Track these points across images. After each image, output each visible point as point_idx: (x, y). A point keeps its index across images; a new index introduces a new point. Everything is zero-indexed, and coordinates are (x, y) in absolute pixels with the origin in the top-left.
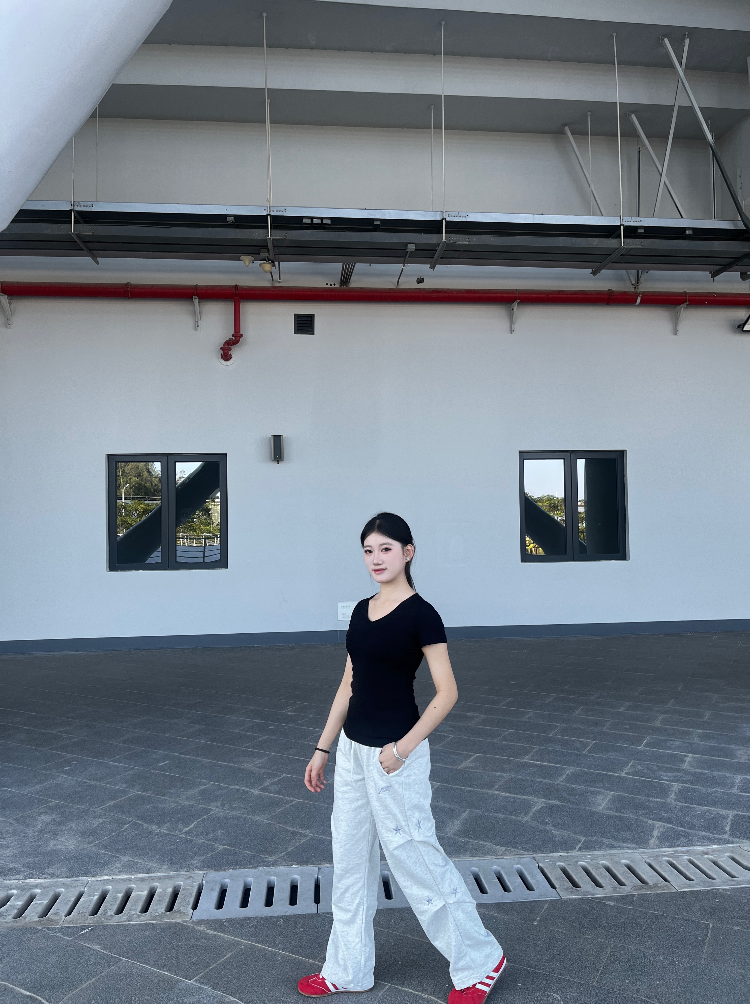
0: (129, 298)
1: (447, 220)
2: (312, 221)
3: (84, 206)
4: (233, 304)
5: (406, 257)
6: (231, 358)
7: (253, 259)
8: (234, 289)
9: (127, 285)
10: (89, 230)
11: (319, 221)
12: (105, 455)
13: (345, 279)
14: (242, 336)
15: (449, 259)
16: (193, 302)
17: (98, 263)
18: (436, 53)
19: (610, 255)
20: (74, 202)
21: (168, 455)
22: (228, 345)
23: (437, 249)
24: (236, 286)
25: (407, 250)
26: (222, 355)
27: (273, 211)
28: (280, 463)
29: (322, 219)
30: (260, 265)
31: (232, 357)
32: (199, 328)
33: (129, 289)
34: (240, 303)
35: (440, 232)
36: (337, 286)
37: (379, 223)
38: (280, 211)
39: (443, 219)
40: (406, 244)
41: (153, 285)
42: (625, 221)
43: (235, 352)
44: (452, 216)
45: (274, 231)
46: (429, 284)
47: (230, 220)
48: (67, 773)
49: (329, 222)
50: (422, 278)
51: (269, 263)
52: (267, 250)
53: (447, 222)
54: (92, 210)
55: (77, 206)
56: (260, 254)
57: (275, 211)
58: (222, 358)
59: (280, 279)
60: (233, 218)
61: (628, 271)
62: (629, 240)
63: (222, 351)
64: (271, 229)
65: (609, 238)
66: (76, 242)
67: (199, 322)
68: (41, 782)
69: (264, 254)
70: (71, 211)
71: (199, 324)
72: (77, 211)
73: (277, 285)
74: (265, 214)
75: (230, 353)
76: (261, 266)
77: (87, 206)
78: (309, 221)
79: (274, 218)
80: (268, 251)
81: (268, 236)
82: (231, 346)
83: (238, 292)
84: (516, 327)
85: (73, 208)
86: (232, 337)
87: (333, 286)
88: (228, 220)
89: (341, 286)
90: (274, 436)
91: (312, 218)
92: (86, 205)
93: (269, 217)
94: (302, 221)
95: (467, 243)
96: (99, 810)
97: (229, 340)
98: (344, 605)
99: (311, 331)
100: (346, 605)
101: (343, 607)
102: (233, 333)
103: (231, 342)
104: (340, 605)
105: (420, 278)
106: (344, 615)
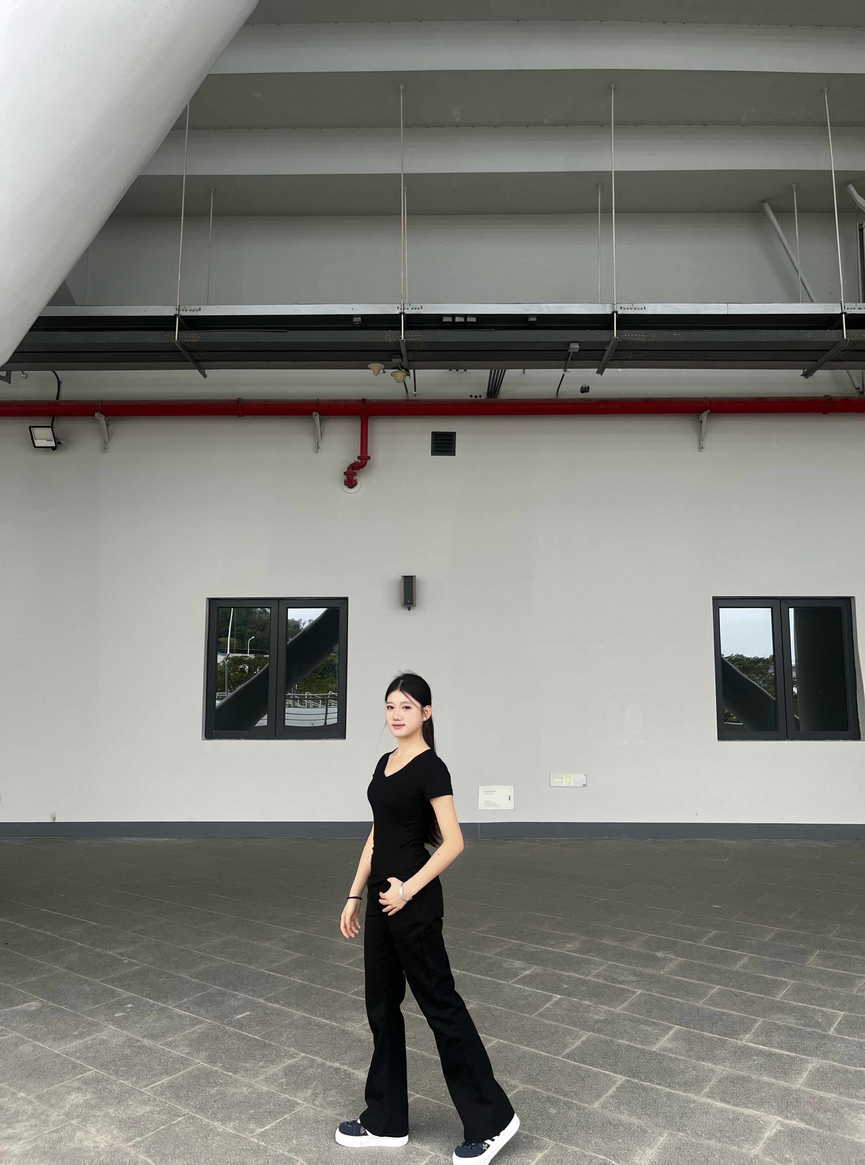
0: (239, 416)
1: (619, 313)
2: (454, 319)
3: (190, 310)
4: (360, 420)
5: (567, 360)
6: (357, 484)
7: (383, 366)
8: (361, 403)
9: (238, 401)
10: (194, 337)
11: (462, 320)
12: (206, 599)
13: (494, 388)
14: (369, 458)
15: (621, 362)
16: (313, 420)
17: (205, 376)
18: (604, 124)
19: (828, 351)
20: (179, 306)
21: (279, 600)
22: (353, 469)
23: (606, 348)
24: (364, 400)
25: (569, 351)
26: (345, 481)
27: (408, 309)
28: (411, 609)
29: (465, 316)
30: (392, 374)
32: (320, 450)
33: (240, 406)
34: (368, 420)
35: (610, 328)
36: (484, 397)
37: (534, 319)
38: (415, 309)
39: (613, 313)
40: (568, 344)
41: (266, 400)
42: (848, 309)
43: (362, 478)
44: (624, 309)
45: (408, 332)
46: (596, 392)
47: (357, 321)
48: (118, 1023)
49: (474, 320)
50: (586, 386)
51: (403, 372)
52: (399, 355)
53: (620, 316)
54: (199, 315)
55: (183, 311)
56: (391, 361)
57: (410, 308)
58: (345, 485)
59: (415, 391)
60: (360, 318)
61: (849, 371)
62: (853, 332)
63: (346, 477)
64: (404, 330)
65: (827, 329)
66: (180, 351)
67: (320, 443)
68: (82, 1035)
69: (396, 361)
70: (175, 316)
71: (320, 445)
72: (182, 316)
73: (412, 397)
74: (397, 312)
75: (354, 479)
76: (393, 376)
77: (194, 311)
78: (450, 320)
79: (408, 317)
80: (401, 357)
81: (401, 338)
82: (356, 470)
83: (366, 406)
84: (706, 444)
85: (178, 312)
86: (357, 460)
87: (478, 398)
88: (354, 321)
89: (488, 397)
90: (405, 576)
91: (453, 316)
92: (193, 309)
93: (402, 315)
94: (442, 319)
95: (644, 340)
96: (147, 1091)
97: (354, 464)
98: (488, 790)
99: (451, 452)
100: (490, 790)
101: (486, 792)
102: (360, 455)
103: (356, 465)
104: (482, 790)
105: (584, 386)
106: (487, 803)
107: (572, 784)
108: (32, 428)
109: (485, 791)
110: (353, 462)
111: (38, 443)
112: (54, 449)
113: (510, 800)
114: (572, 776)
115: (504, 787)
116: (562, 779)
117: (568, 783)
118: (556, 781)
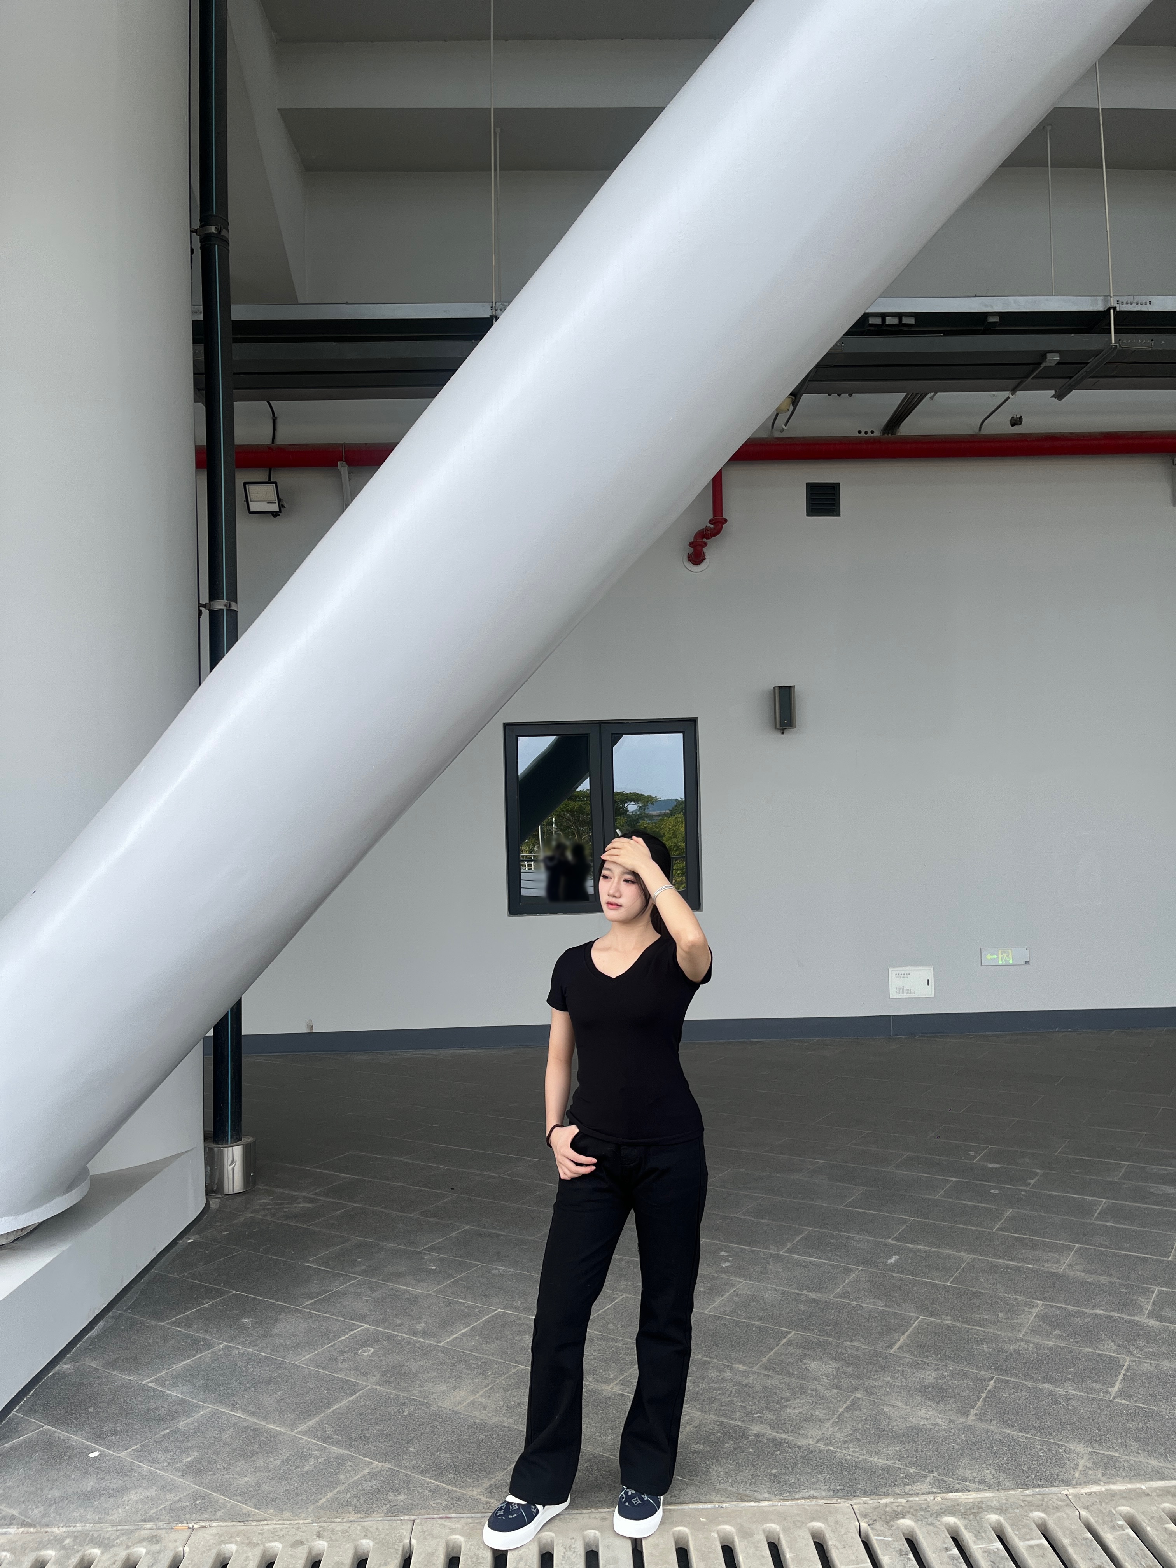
1: (1118, 309)
2: (884, 320)
5: (1028, 377)
6: (705, 559)
11: (895, 321)
12: (501, 724)
13: (896, 421)
14: (726, 521)
20: (496, 303)
22: (703, 537)
23: (1090, 360)
25: (1041, 365)
26: (689, 556)
28: (788, 732)
29: (900, 315)
31: (706, 557)
35: (1105, 331)
36: (877, 433)
37: (996, 319)
39: (1108, 309)
40: (1046, 354)
43: (711, 551)
44: (1123, 303)
46: (1032, 425)
49: (912, 321)
50: (1018, 416)
53: (1118, 314)
58: (689, 560)
59: (785, 426)
63: (692, 549)
70: (492, 317)
75: (702, 551)
82: (708, 538)
85: (494, 313)
86: (708, 525)
87: (869, 434)
89: (883, 434)
90: (780, 687)
91: (884, 316)
94: (868, 320)
95: (1150, 348)
97: (705, 529)
98: (900, 972)
99: (834, 510)
100: (903, 973)
101: (898, 975)
102: (711, 517)
103: (708, 532)
104: (892, 972)
105: (1015, 416)
106: (900, 990)
107: (1011, 962)
108: (247, 485)
109: (896, 974)
110: (704, 527)
111: (254, 507)
112: (275, 514)
113: (928, 985)
114: (1010, 951)
115: (920, 968)
116: (998, 956)
117: (1006, 960)
118: (989, 957)
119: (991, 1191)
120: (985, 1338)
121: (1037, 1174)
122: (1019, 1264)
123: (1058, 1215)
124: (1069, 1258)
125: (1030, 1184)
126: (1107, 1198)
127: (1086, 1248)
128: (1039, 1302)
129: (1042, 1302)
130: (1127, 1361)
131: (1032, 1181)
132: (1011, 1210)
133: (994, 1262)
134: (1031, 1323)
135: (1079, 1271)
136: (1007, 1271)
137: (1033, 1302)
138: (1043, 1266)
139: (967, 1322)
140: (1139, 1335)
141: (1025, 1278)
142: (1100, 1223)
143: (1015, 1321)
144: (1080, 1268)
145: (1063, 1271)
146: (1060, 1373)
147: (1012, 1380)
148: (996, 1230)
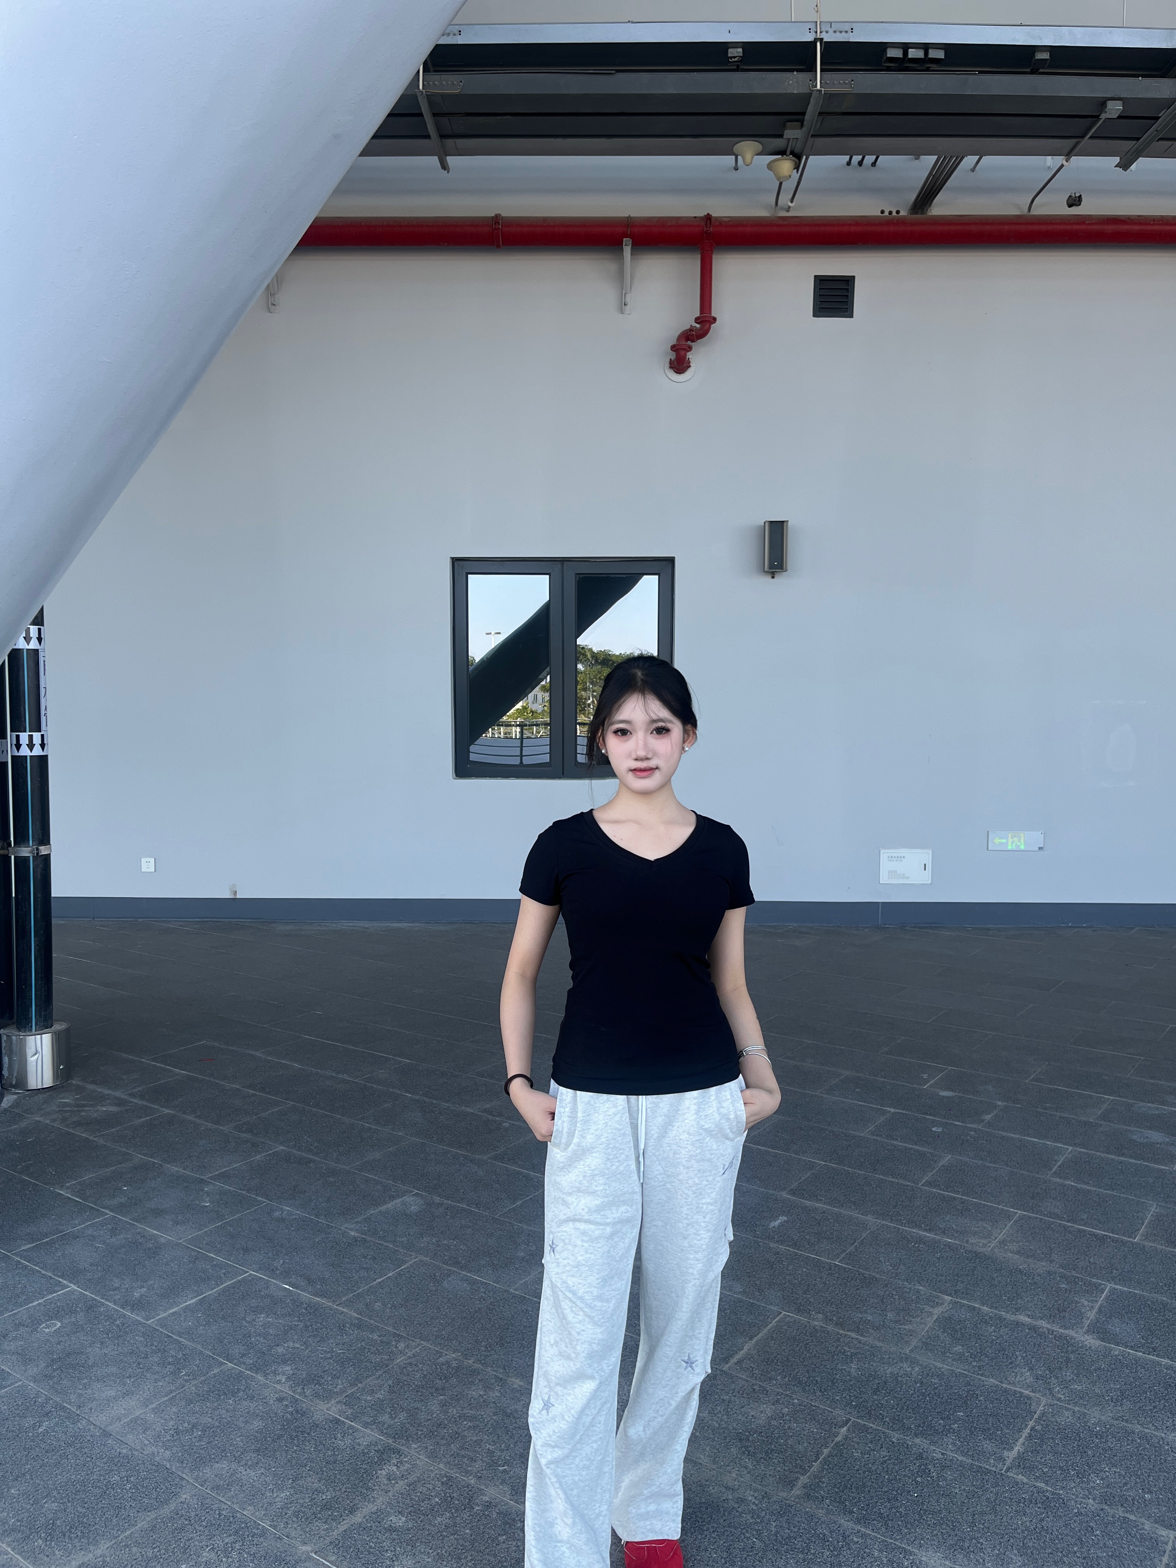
0: (498, 247)
2: (905, 52)
3: (443, 35)
4: (699, 256)
5: (1085, 136)
6: (690, 366)
7: (760, 149)
8: (703, 223)
9: (497, 219)
10: (452, 84)
11: (920, 54)
12: (449, 558)
14: (715, 319)
17: (446, 170)
21: (563, 561)
22: (687, 339)
23: (1161, 114)
24: (708, 217)
25: (1098, 118)
26: (671, 362)
27: (827, 32)
28: (779, 576)
29: (926, 47)
30: (770, 166)
31: (691, 364)
32: (627, 307)
33: (500, 227)
34: (712, 254)
36: (903, 213)
37: (1046, 57)
38: (840, 32)
40: (1107, 103)
41: (545, 219)
43: (697, 356)
45: (828, 75)
46: (1095, 205)
47: (735, 54)
49: (941, 53)
50: (1077, 195)
51: (789, 160)
52: (799, 124)
54: (460, 42)
56: (779, 136)
57: (831, 30)
58: (671, 367)
59: (790, 201)
60: (741, 50)
63: (675, 354)
64: (821, 70)
67: (628, 296)
69: (788, 136)
71: (628, 299)
74: (809, 38)
75: (687, 357)
76: (767, 168)
77: (449, 35)
78: (899, 52)
79: (830, 48)
80: (801, 128)
81: (816, 86)
82: (693, 341)
83: (711, 229)
86: (693, 324)
87: (895, 214)
88: (730, 55)
89: (911, 215)
90: (771, 522)
91: (905, 47)
92: (447, 32)
93: (818, 44)
94: (884, 53)
97: (691, 330)
98: (893, 855)
99: (846, 310)
100: (896, 855)
101: (891, 858)
102: (698, 315)
103: (694, 333)
104: (885, 854)
105: (1073, 195)
106: (892, 873)
107: (1022, 847)
109: (888, 857)
110: (689, 327)
113: (925, 870)
114: (1020, 835)
115: (917, 850)
116: (1007, 839)
117: (1016, 845)
118: (997, 841)
119: (933, 1129)
120: (859, 1353)
121: (995, 1107)
122: (937, 1237)
123: (1007, 1166)
124: (1003, 1232)
125: (983, 1121)
126: (1075, 1145)
127: (1029, 1217)
128: (946, 1297)
129: (950, 1298)
130: (1041, 1404)
131: (988, 1117)
132: (950, 1156)
133: (906, 1231)
134: (928, 1331)
135: (1012, 1252)
136: (919, 1246)
137: (938, 1297)
138: (967, 1242)
139: (841, 1325)
140: (1068, 1360)
141: (939, 1259)
142: (1058, 1180)
143: (906, 1327)
144: (1014, 1247)
145: (992, 1250)
146: (942, 1419)
147: (874, 1427)
148: (923, 1185)
